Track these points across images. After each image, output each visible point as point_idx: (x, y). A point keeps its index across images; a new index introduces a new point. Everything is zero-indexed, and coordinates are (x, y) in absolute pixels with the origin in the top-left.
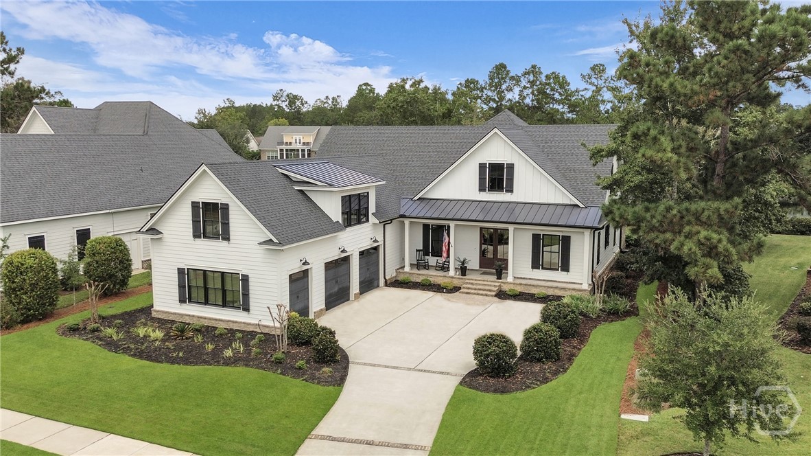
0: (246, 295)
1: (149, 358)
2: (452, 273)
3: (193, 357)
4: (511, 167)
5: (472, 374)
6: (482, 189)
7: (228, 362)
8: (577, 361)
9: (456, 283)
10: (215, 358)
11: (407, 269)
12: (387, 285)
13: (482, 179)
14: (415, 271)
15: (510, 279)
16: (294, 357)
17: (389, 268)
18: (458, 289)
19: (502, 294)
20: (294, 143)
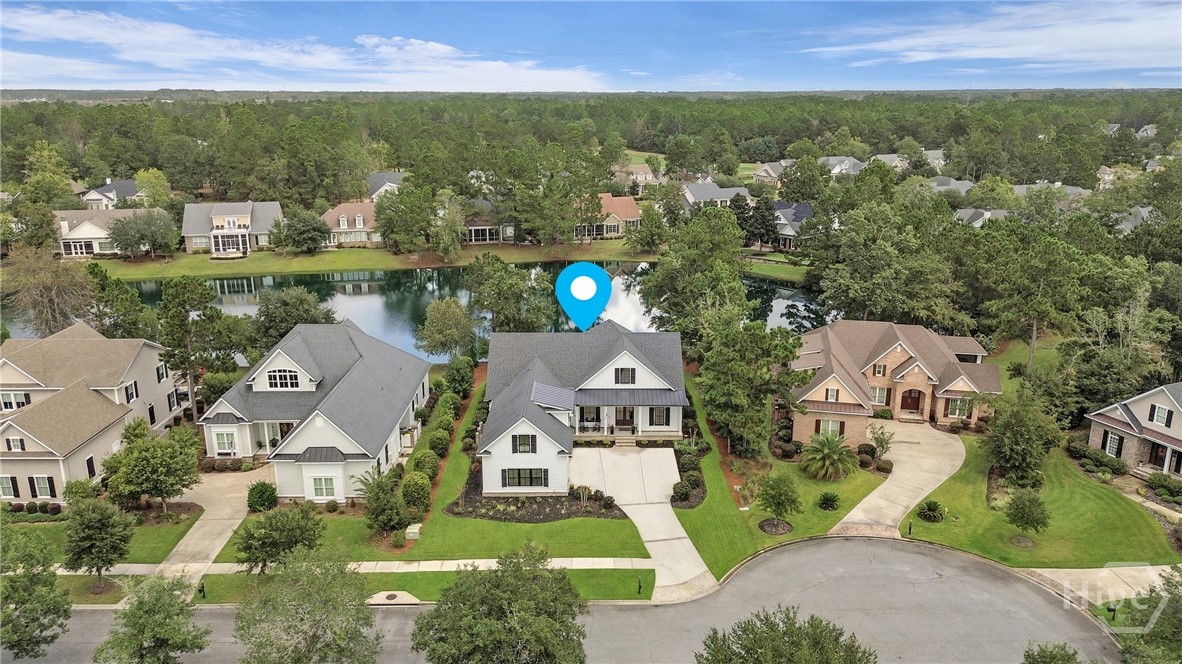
0: (546, 478)
1: (528, 522)
2: (605, 432)
3: (547, 518)
4: (633, 370)
5: (673, 500)
6: (617, 382)
7: (569, 516)
8: (706, 485)
9: (612, 439)
11: (579, 433)
13: (617, 378)
14: (582, 434)
15: (640, 433)
16: (592, 507)
18: (613, 443)
19: (639, 444)
20: (226, 226)
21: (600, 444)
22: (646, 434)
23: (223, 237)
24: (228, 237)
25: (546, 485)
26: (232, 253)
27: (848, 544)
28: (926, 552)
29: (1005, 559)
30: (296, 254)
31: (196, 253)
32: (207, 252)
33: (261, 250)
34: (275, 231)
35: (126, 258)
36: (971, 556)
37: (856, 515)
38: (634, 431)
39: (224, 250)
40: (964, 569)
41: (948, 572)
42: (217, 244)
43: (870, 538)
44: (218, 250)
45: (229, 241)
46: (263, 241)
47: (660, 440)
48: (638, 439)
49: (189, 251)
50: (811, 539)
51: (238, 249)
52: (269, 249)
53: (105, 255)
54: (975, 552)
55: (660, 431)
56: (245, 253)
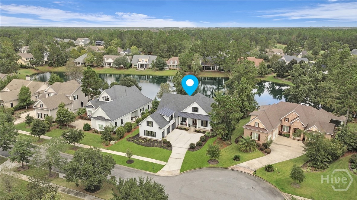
0: (156, 135)
1: (144, 146)
2: (187, 126)
3: (150, 146)
4: (198, 108)
5: (189, 148)
6: (193, 111)
7: (156, 146)
8: (204, 146)
9: (188, 128)
10: (153, 146)
11: (179, 125)
12: (176, 128)
13: (193, 110)
14: (181, 126)
15: (197, 128)
16: (164, 145)
17: (176, 126)
18: (188, 129)
19: (196, 131)
20: (142, 61)
21: (184, 129)
22: (200, 128)
23: (140, 64)
24: (141, 64)
25: (156, 137)
26: (142, 69)
27: (233, 172)
28: (256, 180)
29: (282, 189)
30: (157, 70)
31: (134, 68)
32: (137, 68)
33: (150, 68)
34: (152, 63)
35: (117, 68)
36: (271, 185)
37: (244, 164)
38: (196, 127)
39: (140, 68)
40: (264, 189)
41: (257, 188)
42: (139, 66)
43: (241, 172)
44: (139, 68)
45: (141, 65)
46: (150, 66)
47: (202, 131)
48: (197, 130)
49: (133, 67)
50: (221, 168)
51: (144, 68)
52: (152, 68)
53: (113, 67)
54: (274, 184)
55: (204, 128)
56: (145, 69)
